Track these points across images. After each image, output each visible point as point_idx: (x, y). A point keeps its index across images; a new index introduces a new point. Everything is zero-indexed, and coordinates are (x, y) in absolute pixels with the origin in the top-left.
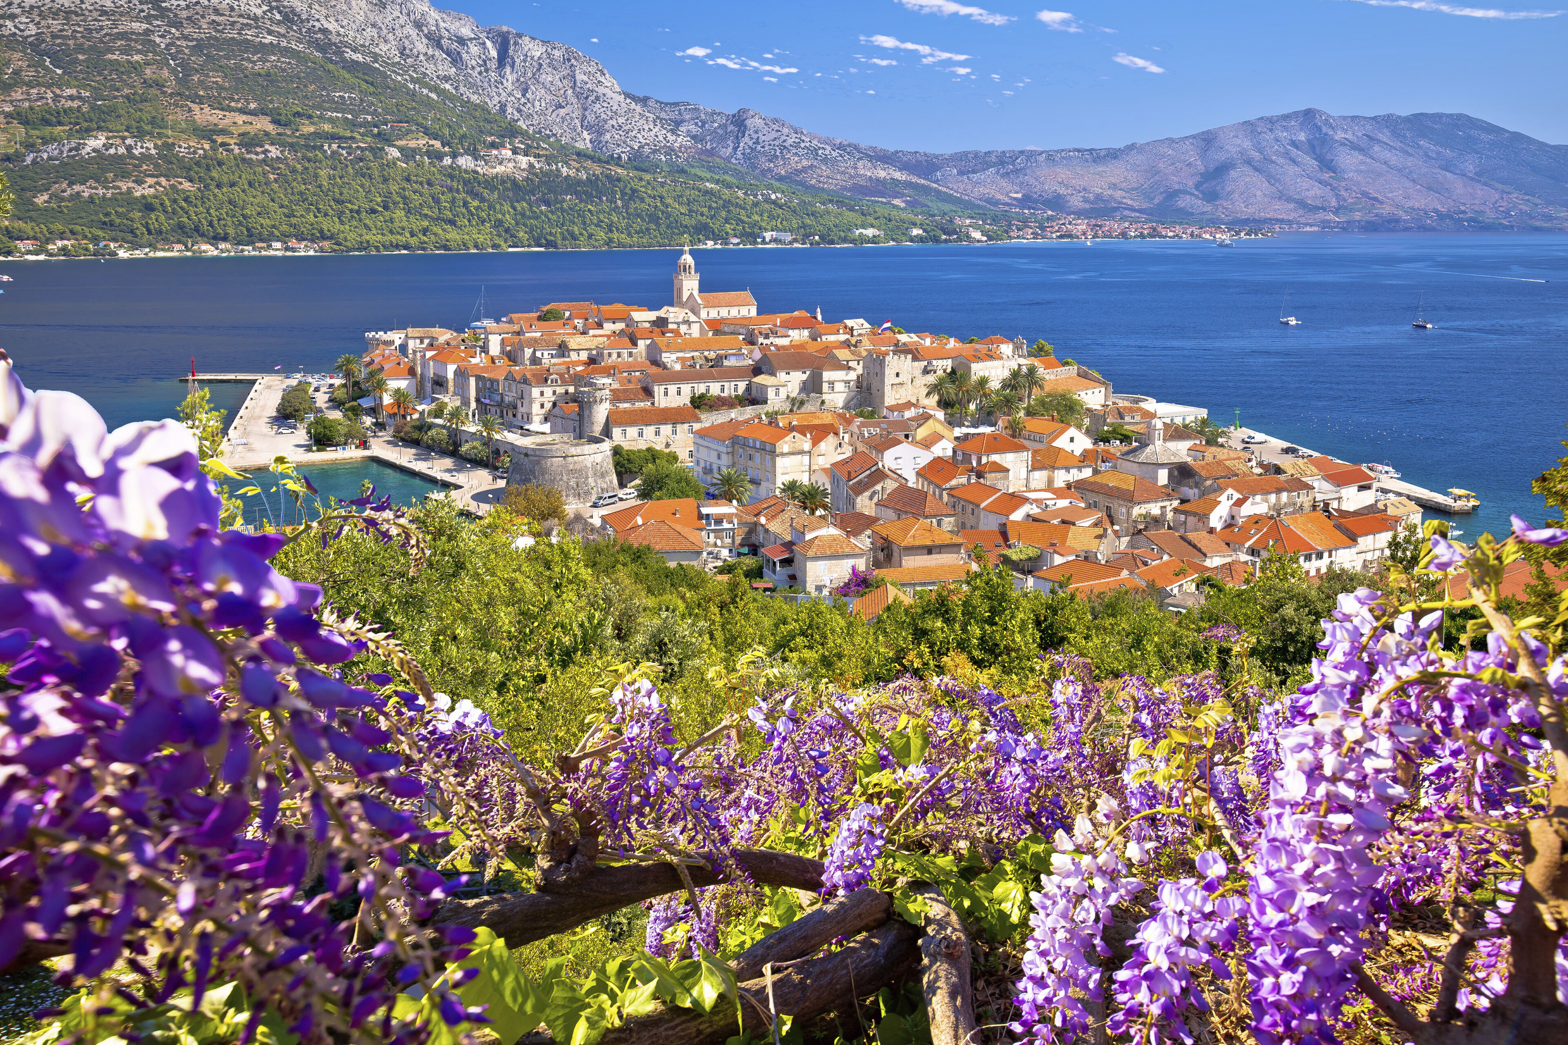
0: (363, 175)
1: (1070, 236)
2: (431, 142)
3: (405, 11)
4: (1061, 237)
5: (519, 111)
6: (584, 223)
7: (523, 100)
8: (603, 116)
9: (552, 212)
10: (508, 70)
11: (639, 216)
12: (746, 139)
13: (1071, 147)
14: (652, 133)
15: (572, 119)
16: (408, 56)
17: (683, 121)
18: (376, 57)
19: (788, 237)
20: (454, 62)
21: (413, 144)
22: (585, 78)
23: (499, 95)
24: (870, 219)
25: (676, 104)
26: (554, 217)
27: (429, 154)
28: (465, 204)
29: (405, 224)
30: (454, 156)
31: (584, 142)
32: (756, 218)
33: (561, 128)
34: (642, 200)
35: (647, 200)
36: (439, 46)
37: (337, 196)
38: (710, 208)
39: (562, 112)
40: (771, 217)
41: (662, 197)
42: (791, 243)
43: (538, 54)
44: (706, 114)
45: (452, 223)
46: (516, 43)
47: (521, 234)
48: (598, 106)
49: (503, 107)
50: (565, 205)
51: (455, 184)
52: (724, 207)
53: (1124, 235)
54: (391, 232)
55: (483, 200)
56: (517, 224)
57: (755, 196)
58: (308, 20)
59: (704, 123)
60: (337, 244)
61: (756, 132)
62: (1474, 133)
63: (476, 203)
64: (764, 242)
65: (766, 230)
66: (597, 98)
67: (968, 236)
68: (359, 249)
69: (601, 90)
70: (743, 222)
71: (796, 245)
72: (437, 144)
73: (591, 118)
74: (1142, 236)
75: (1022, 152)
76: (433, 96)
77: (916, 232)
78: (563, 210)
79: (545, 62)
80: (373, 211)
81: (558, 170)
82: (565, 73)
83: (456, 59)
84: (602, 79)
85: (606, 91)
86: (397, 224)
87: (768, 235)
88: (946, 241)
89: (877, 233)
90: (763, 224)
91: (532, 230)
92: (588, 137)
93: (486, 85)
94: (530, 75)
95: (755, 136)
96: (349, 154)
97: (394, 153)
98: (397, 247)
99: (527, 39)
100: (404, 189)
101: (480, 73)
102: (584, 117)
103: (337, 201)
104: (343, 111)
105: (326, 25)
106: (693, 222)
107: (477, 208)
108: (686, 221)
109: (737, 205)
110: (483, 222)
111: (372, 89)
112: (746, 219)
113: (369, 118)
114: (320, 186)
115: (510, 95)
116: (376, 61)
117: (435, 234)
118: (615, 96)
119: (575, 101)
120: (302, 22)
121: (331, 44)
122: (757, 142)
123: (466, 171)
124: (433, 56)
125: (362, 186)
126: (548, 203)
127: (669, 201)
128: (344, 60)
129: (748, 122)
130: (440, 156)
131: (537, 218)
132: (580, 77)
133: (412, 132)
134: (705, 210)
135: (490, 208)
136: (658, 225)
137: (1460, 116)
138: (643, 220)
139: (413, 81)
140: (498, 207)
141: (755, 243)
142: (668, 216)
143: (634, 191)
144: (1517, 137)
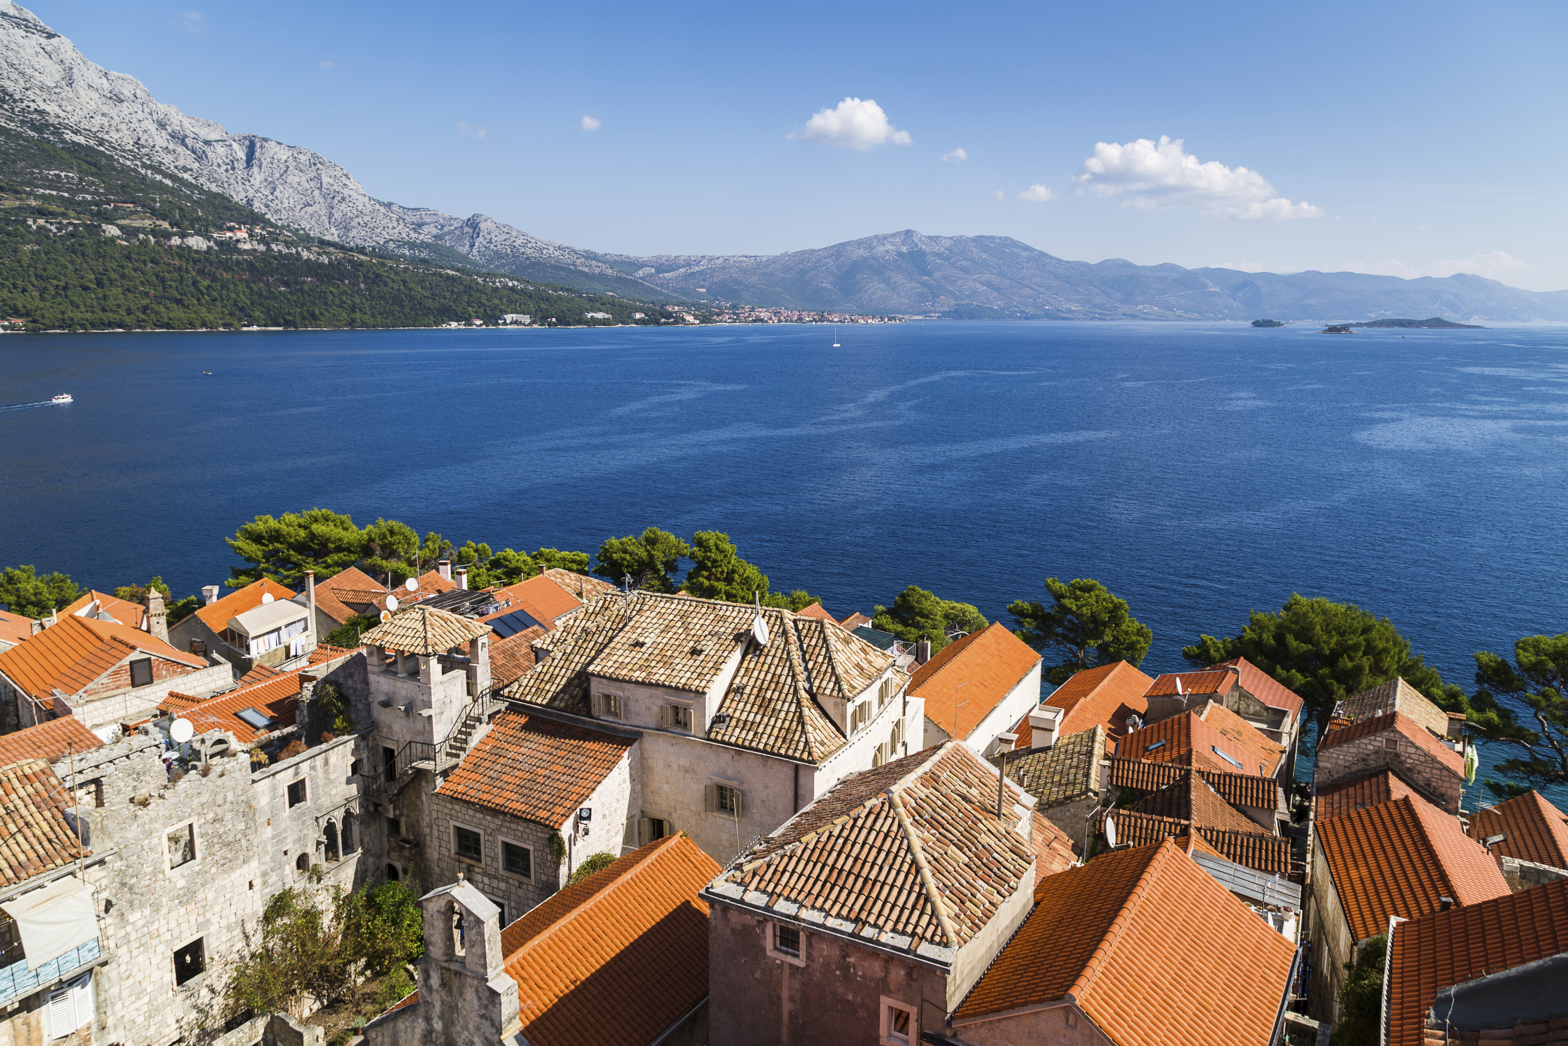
0: (75, 252)
1: (762, 321)
2: (158, 223)
3: (146, 110)
4: (754, 321)
5: (267, 206)
6: (326, 304)
7: (270, 197)
8: (349, 214)
9: (291, 293)
10: (255, 169)
11: (382, 298)
12: (481, 239)
13: (740, 254)
14: (396, 231)
15: (320, 216)
16: (143, 146)
17: (423, 224)
18: (101, 142)
19: (526, 319)
20: (199, 159)
21: (137, 224)
22: (331, 181)
23: (246, 191)
24: (598, 305)
25: (418, 210)
26: (295, 298)
27: (153, 232)
28: (195, 283)
29: (121, 300)
30: (183, 236)
31: (332, 235)
32: (496, 302)
33: (309, 223)
34: (386, 284)
35: (390, 284)
36: (183, 143)
37: (40, 272)
38: (452, 292)
39: (310, 209)
40: (510, 301)
41: (405, 282)
42: (529, 324)
43: (285, 158)
44: (444, 219)
45: (179, 302)
46: (262, 147)
47: (257, 313)
48: (343, 205)
49: (250, 202)
50: (306, 287)
51: (184, 264)
52: (465, 292)
53: (800, 319)
54: (104, 310)
55: (214, 279)
56: (252, 303)
57: (494, 283)
58: (22, 101)
59: (443, 227)
60: (35, 321)
61: (489, 234)
62: (1016, 250)
63: (206, 283)
64: (505, 324)
65: (507, 313)
66: (343, 199)
67: (684, 320)
68: (60, 327)
69: (346, 192)
70: (484, 305)
71: (535, 326)
72: (165, 225)
73: (337, 215)
74: (815, 320)
75: (703, 257)
76: (168, 182)
77: (638, 316)
78: (302, 291)
79: (292, 164)
80: (86, 288)
81: (297, 252)
82: (312, 175)
83: (200, 157)
84: (347, 182)
85: (351, 193)
86: (111, 302)
87: (509, 317)
88: (665, 323)
89: (607, 316)
90: (503, 307)
91: (269, 310)
92: (336, 233)
93: (232, 181)
94: (278, 175)
95: (488, 237)
96: (59, 230)
97: (112, 230)
98: (110, 325)
99: (273, 144)
100: (123, 267)
101: (227, 171)
102: (331, 215)
103: (38, 277)
104: (58, 189)
105: (43, 106)
106: (437, 305)
107: (208, 288)
108: (429, 303)
109: (478, 290)
110: (215, 300)
111: (94, 170)
112: (488, 303)
113: (89, 197)
114: (19, 261)
115: (257, 191)
116: (101, 144)
117: (157, 313)
118: (360, 197)
119: (322, 200)
120: (15, 101)
121: (48, 125)
122: (490, 242)
123: (197, 252)
124: (174, 151)
125: (72, 262)
126: (286, 284)
127: (411, 285)
128: (64, 141)
129: (483, 226)
130: (168, 236)
131: (275, 299)
132: (326, 180)
133: (136, 212)
134: (448, 294)
135: (223, 287)
136: (402, 306)
137: (1006, 238)
138: (387, 302)
139: (144, 166)
140: (231, 287)
141: (497, 324)
142: (412, 298)
143: (377, 276)
144: (1042, 254)
